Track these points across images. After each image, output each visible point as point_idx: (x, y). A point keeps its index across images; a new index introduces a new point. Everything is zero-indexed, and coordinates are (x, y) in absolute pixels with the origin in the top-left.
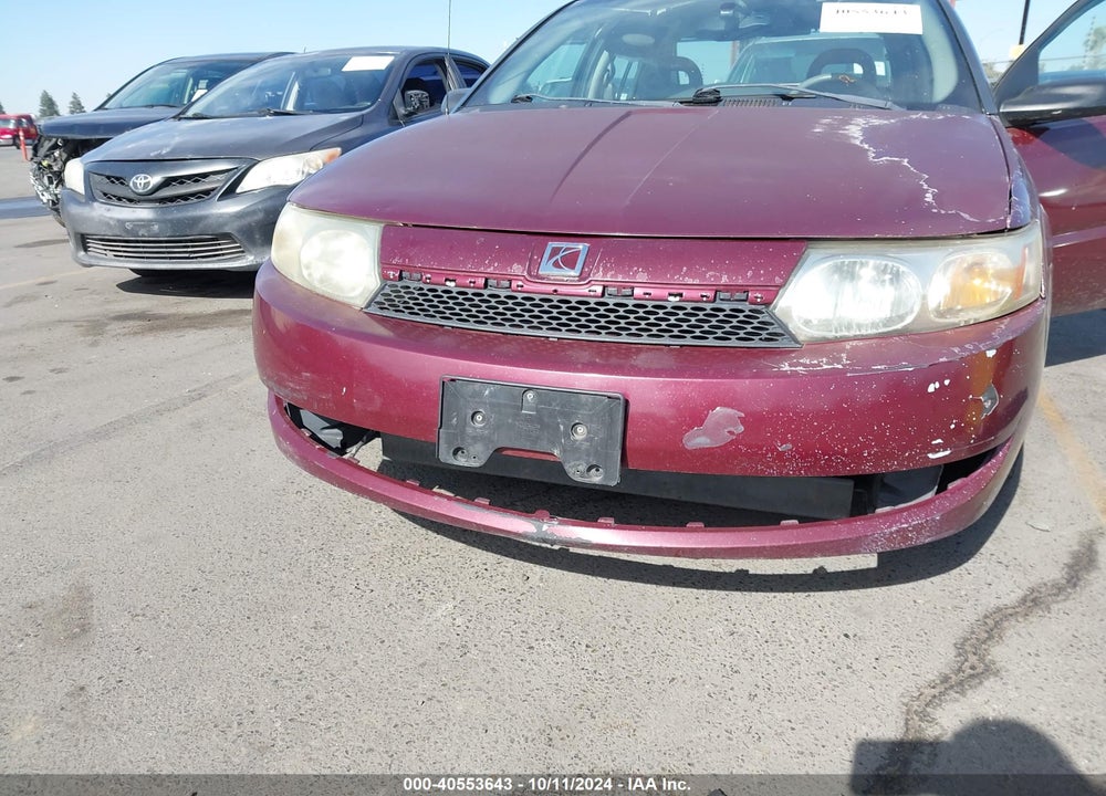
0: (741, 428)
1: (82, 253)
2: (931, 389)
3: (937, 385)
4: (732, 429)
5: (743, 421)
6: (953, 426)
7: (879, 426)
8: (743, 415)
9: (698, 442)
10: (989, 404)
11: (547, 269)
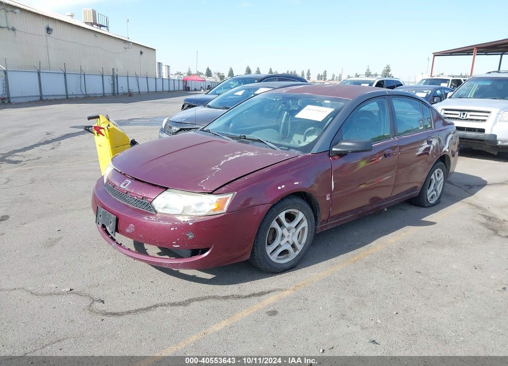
2: (172, 229)
6: (178, 240)
8: (135, 227)
9: (128, 231)
10: (190, 237)
11: (121, 186)
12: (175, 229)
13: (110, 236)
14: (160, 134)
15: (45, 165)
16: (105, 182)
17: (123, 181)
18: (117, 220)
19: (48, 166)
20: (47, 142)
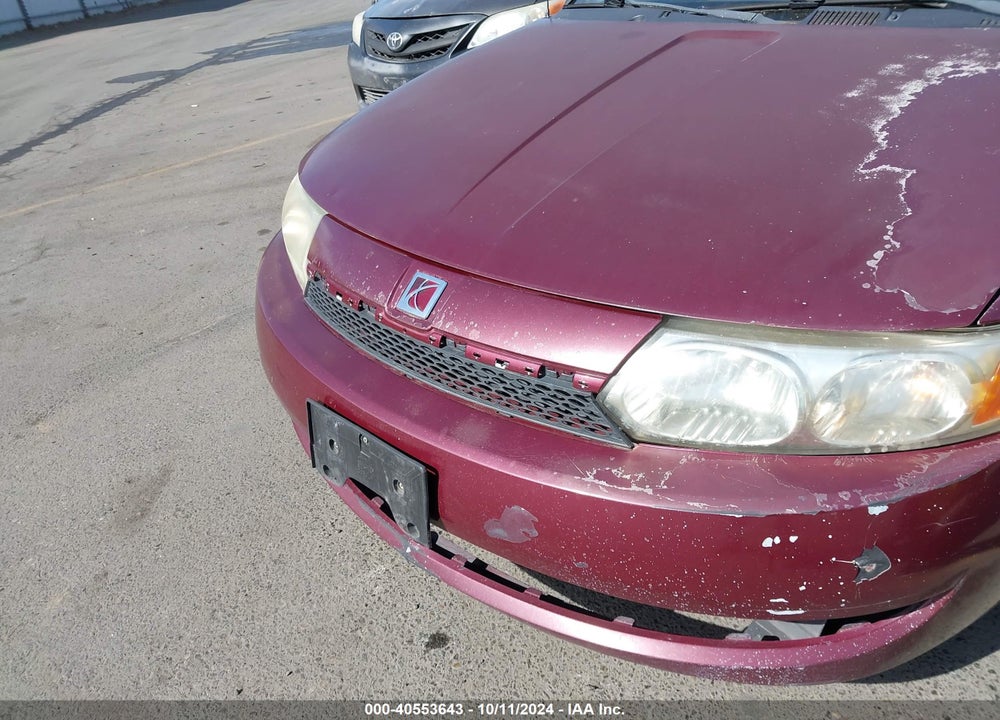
0: (535, 533)
1: (361, 101)
2: (768, 543)
3: (777, 540)
4: (526, 530)
5: (537, 526)
6: (802, 588)
7: (691, 571)
8: (537, 520)
9: (498, 532)
10: (870, 568)
11: (402, 304)
12: (785, 540)
13: (377, 503)
14: (354, 63)
15: (68, 193)
16: (303, 276)
17: (403, 278)
18: (432, 481)
19: (76, 195)
20: (63, 129)
